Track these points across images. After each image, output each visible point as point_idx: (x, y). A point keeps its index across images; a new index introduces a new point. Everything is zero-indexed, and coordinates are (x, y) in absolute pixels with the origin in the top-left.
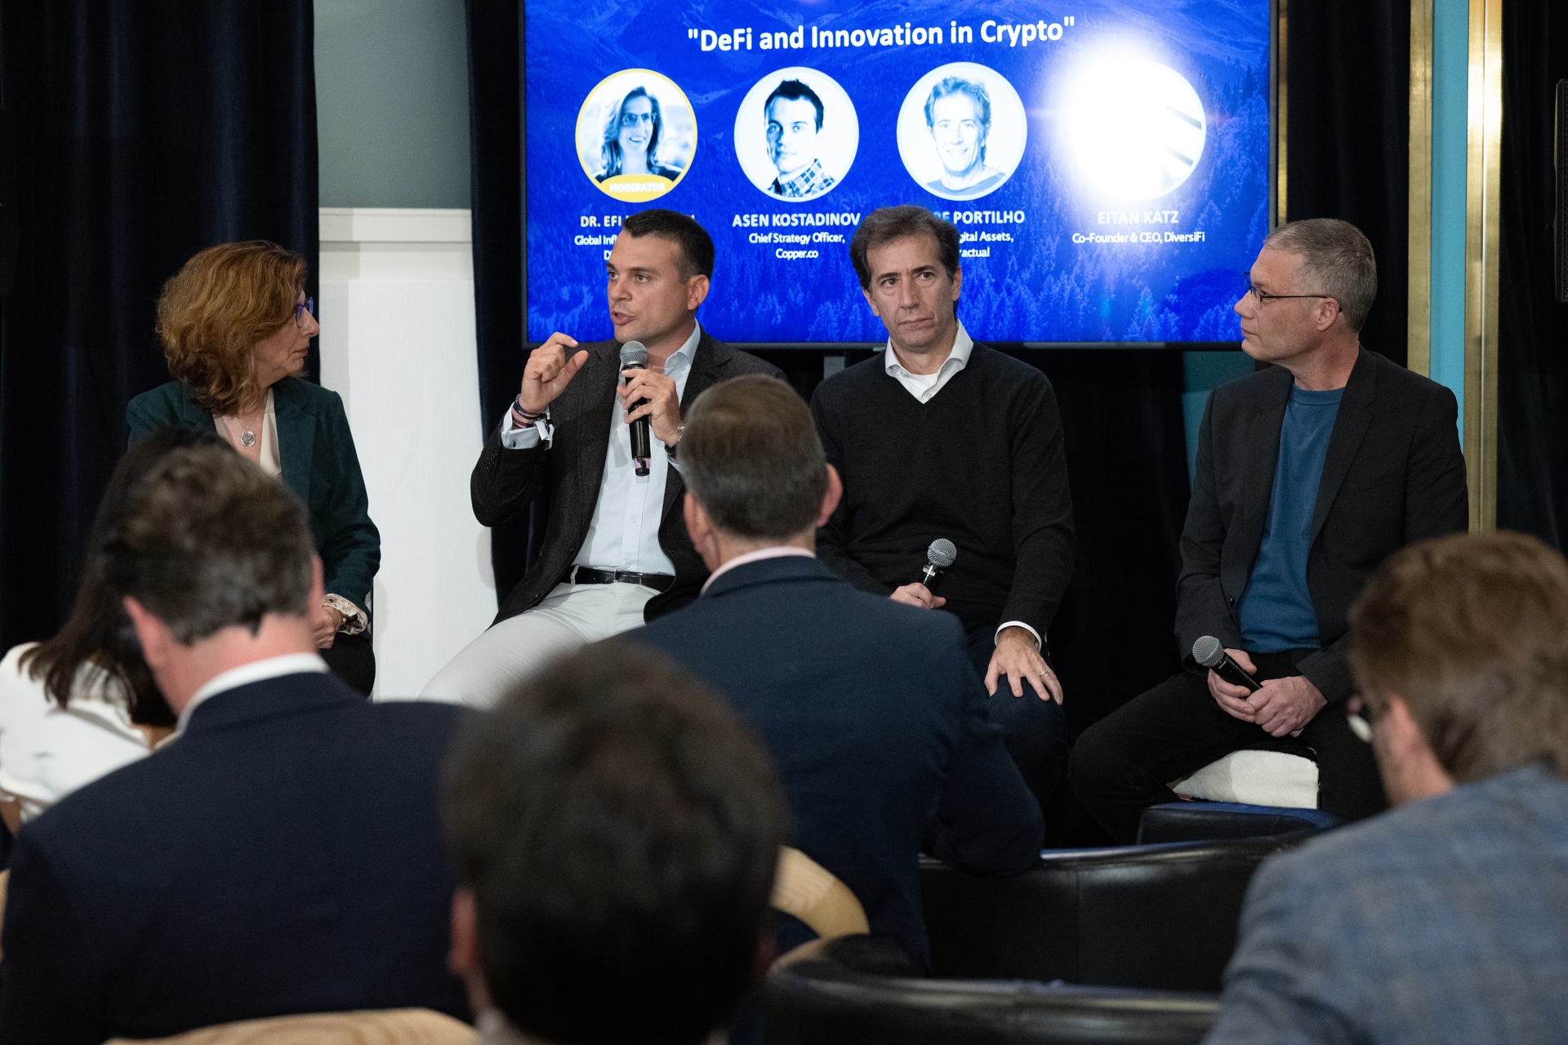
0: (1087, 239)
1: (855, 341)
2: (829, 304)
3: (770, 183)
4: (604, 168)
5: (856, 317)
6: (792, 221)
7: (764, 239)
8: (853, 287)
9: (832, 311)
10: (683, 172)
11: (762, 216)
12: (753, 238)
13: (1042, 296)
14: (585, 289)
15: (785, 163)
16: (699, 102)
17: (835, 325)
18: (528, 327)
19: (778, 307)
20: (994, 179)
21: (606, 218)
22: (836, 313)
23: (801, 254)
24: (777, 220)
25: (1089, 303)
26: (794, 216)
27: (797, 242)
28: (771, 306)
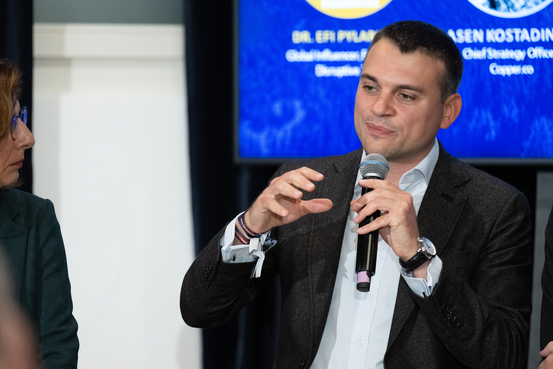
2: (544, 120)
6: (506, 37)
9: (547, 128)
11: (475, 32)
14: (298, 104)
17: (550, 140)
18: (239, 142)
19: (492, 123)
23: (516, 70)
24: (493, 35)
26: (509, 31)
27: (512, 58)
28: (485, 122)
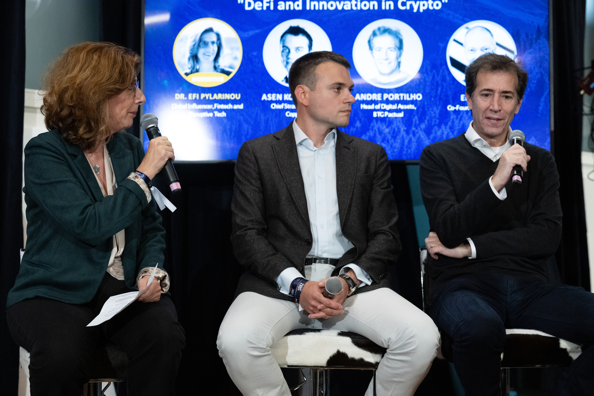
0: (455, 108)
3: (283, 78)
4: (189, 69)
7: (280, 107)
10: (234, 72)
12: (273, 106)
13: (432, 136)
16: (244, 36)
21: (190, 95)
24: (287, 97)
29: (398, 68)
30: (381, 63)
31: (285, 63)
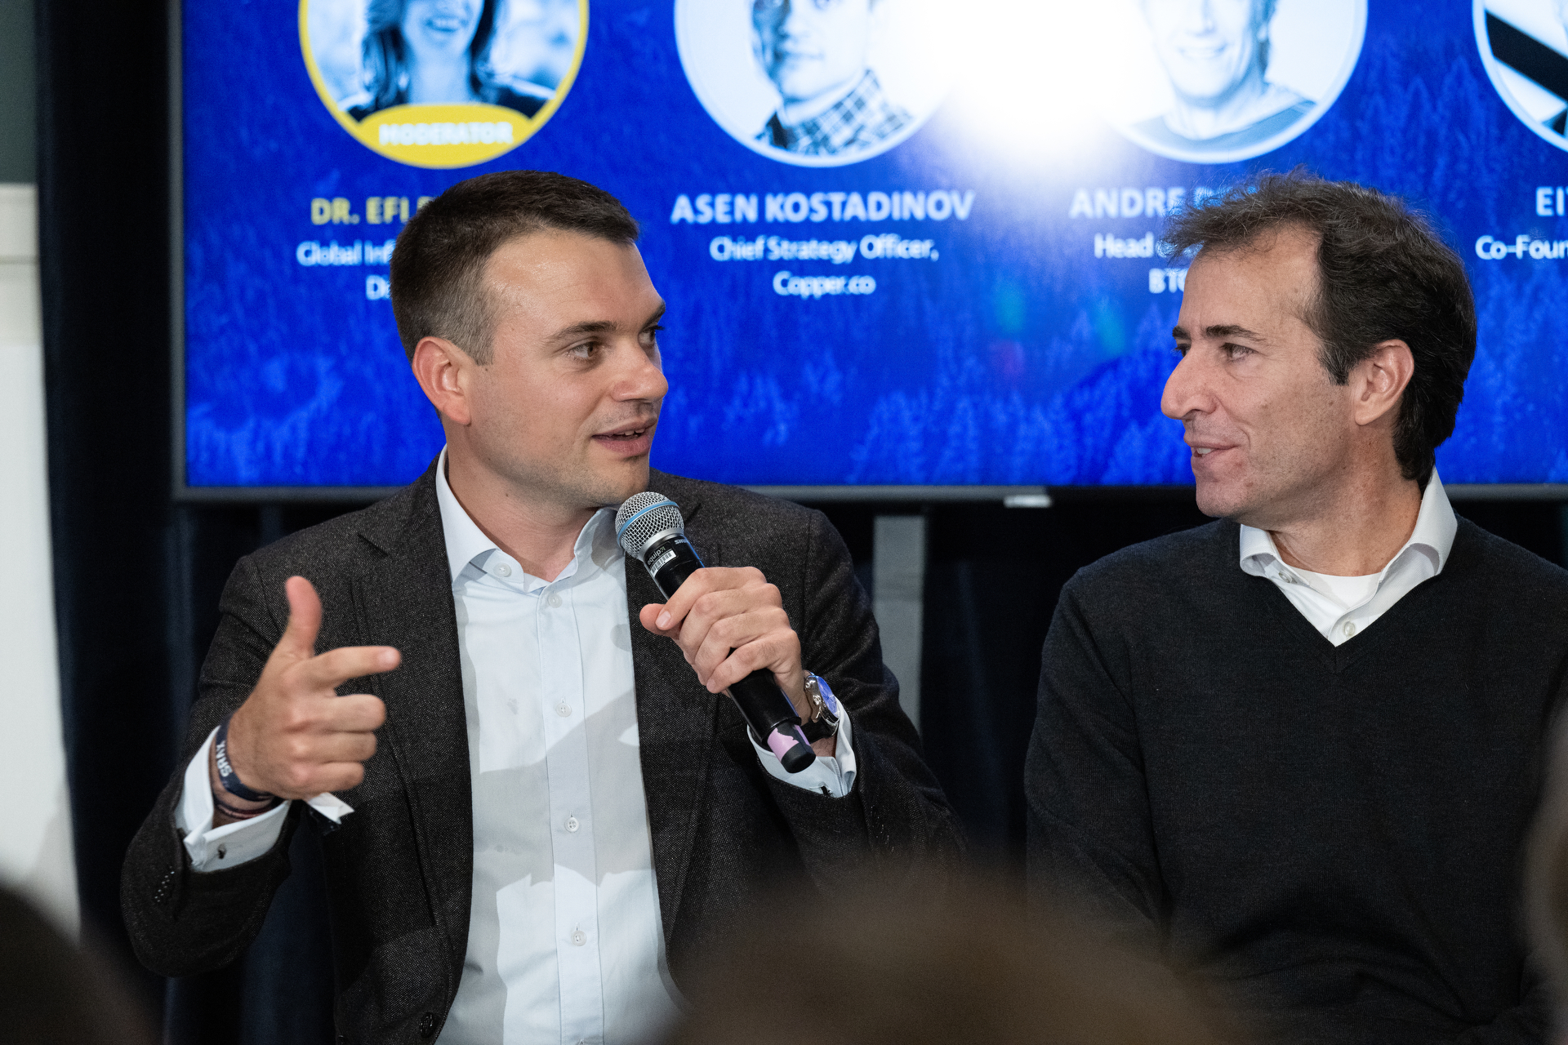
0: (1511, 249)
1: (962, 482)
2: (900, 399)
3: (759, 123)
4: (368, 88)
5: (965, 427)
6: (812, 210)
7: (748, 251)
8: (958, 360)
9: (906, 416)
10: (554, 99)
11: (740, 200)
12: (721, 249)
14: (323, 364)
15: (798, 79)
17: (914, 446)
18: (186, 452)
19: (779, 406)
20: (1290, 115)
21: (372, 205)
22: (916, 419)
23: (832, 285)
24: (778, 208)
25: (1515, 397)
26: (817, 199)
27: (825, 257)
28: (762, 404)
29: (1256, 71)
30: (1182, 51)
31: (769, 56)
